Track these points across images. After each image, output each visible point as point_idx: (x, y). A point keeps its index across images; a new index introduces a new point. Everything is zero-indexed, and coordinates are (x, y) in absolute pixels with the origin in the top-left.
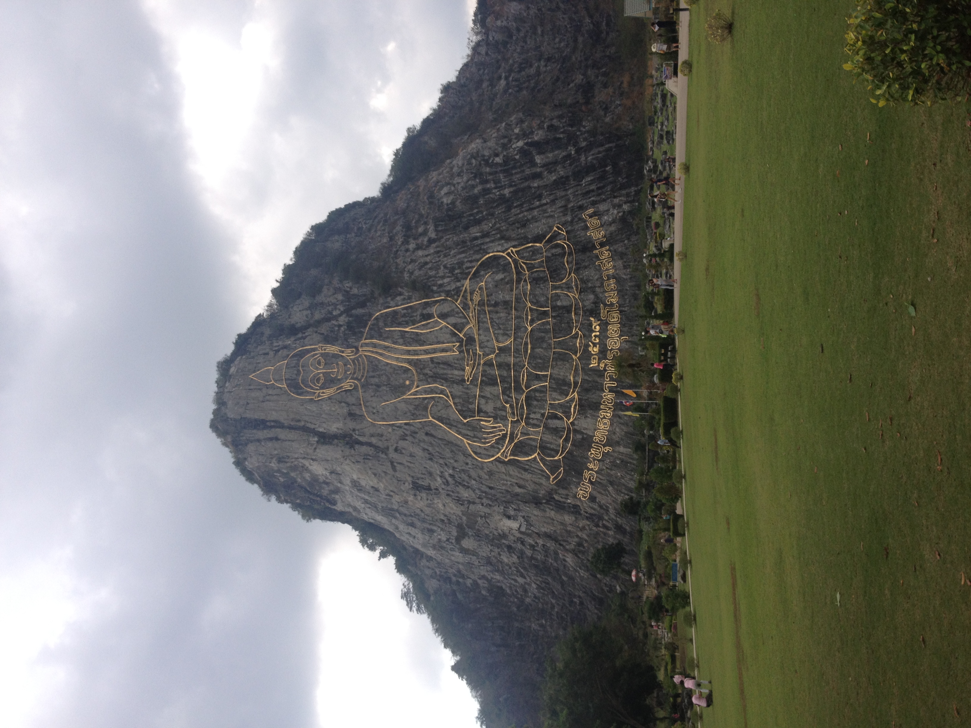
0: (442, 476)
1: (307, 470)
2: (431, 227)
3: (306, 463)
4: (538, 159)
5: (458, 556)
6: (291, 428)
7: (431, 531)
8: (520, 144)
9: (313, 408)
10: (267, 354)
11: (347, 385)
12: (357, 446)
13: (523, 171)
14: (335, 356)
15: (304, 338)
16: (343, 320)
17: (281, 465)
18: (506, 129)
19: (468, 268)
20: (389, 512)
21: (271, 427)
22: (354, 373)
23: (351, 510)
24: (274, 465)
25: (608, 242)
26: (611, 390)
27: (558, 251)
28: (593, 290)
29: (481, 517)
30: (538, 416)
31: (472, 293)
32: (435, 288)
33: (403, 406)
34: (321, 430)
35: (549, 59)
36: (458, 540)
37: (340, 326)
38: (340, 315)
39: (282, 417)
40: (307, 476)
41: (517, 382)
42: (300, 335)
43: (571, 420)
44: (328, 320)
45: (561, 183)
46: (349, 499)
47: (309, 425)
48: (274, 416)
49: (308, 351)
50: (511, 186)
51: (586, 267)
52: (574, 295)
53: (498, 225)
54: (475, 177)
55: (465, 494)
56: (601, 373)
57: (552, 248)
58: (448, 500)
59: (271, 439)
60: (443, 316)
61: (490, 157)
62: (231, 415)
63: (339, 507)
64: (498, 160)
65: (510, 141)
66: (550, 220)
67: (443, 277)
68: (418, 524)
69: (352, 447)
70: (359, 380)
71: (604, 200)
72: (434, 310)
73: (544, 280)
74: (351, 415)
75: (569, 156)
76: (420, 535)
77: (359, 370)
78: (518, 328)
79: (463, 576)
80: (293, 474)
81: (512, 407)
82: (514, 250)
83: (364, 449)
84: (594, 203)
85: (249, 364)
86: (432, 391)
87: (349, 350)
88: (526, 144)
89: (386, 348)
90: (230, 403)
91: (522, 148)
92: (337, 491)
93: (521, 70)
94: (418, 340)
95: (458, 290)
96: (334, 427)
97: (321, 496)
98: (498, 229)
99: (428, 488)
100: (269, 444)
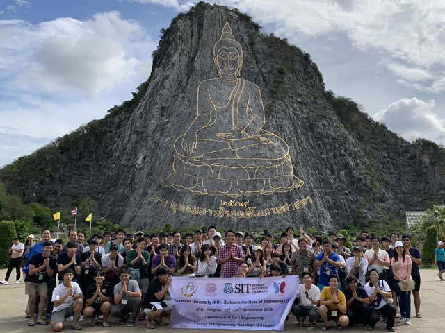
0: (168, 122)
1: (176, 51)
2: (305, 116)
3: (179, 51)
4: (342, 173)
6: (198, 42)
7: (141, 118)
8: (351, 163)
9: (209, 54)
10: (239, 31)
11: (220, 71)
12: (186, 77)
13: (336, 165)
14: (236, 66)
15: (247, 50)
16: (256, 70)
17: (178, 38)
18: (360, 156)
19: (281, 134)
20: (152, 95)
21: (199, 32)
22: (227, 76)
23: (155, 76)
24: (179, 34)
25: (292, 211)
26: (208, 213)
27: (288, 184)
28: (265, 202)
29: (146, 144)
30: (195, 173)
32: (270, 117)
33: (206, 100)
34: (196, 58)
37: (253, 68)
38: (259, 68)
39: (204, 38)
40: (172, 52)
41: (215, 161)
42: (249, 47)
43: (192, 191)
44: (257, 62)
46: (160, 74)
47: (199, 52)
48: (205, 34)
49: (240, 51)
50: (327, 158)
51: (278, 198)
52: (262, 192)
53: (305, 151)
54: (333, 139)
55: (158, 135)
56: (217, 207)
57: (290, 179)
58: (155, 126)
59: (192, 32)
60: (254, 122)
61: (345, 147)
62: (206, 12)
64: (343, 151)
65: (353, 158)
66: (306, 179)
67: (276, 122)
68: (145, 111)
69: (186, 75)
70: (222, 78)
72: (258, 116)
73: (272, 176)
74: (204, 74)
75: (344, 190)
77: (228, 78)
78: (245, 161)
80: (173, 44)
81: (201, 158)
82: (290, 159)
83: (185, 81)
84: (315, 202)
85: (234, 22)
86: (213, 116)
87: (239, 73)
88: (351, 166)
89: (239, 91)
90: (212, 11)
91: (349, 164)
92: (164, 68)
93: (393, 164)
94: (242, 108)
95: (268, 129)
96: (197, 65)
97: (162, 59)
98: (303, 151)
99: (162, 115)
100: (190, 31)
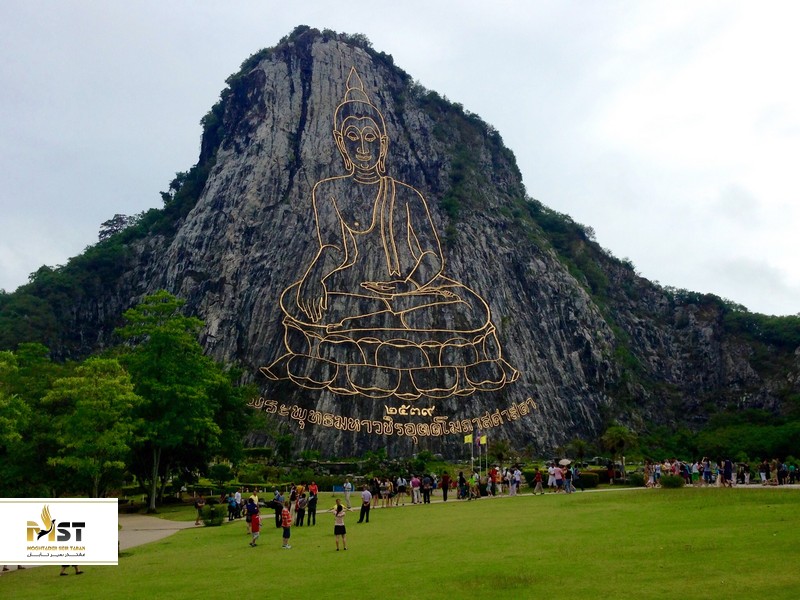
0: (262, 258)
1: (260, 122)
2: (507, 250)
3: (269, 121)
4: (575, 355)
5: (172, 274)
6: (304, 106)
7: (199, 246)
8: (588, 337)
9: (325, 129)
10: (376, 85)
11: (349, 162)
12: (288, 172)
13: (563, 340)
14: (377, 153)
15: (393, 121)
16: (413, 161)
17: (265, 96)
18: (599, 323)
19: (473, 284)
20: (218, 204)
21: (304, 87)
22: (362, 171)
23: (218, 165)
24: (267, 88)
25: (509, 423)
27: (496, 375)
28: (462, 408)
29: (220, 297)
30: (332, 355)
31: (450, 289)
32: (451, 253)
33: (332, 219)
34: (303, 136)
35: (660, 364)
36: (192, 273)
37: (407, 158)
38: (417, 158)
39: (315, 98)
40: (254, 121)
41: (366, 333)
42: (395, 118)
43: (330, 388)
44: (412, 146)
45: (555, 376)
46: (231, 163)
47: (308, 124)
48: (315, 88)
49: (380, 125)
50: (549, 328)
51: (483, 402)
52: (456, 390)
53: (514, 315)
54: (554, 293)
55: (244, 282)
56: (379, 417)
57: (498, 368)
58: (237, 263)
59: (292, 86)
60: (425, 261)
61: (574, 307)
62: (315, 46)
63: (221, 152)
64: (572, 315)
65: (589, 327)
66: (522, 367)
67: (462, 261)
68: (208, 232)
69: (287, 168)
70: (355, 176)
71: (545, 419)
72: (430, 251)
73: (468, 361)
74: (319, 168)
75: (580, 384)
76: (194, 234)
77: (364, 176)
78: (420, 334)
79: (149, 278)
80: (256, 107)
81: (340, 328)
82: (494, 331)
83: (286, 180)
84: (541, 408)
85: (365, 67)
86: (351, 249)
87: (383, 166)
88: (588, 342)
89: (388, 202)
90: (327, 46)
91: (584, 338)
92: (239, 151)
93: (649, 337)
94: (400, 235)
95: (452, 276)
96: (307, 149)
98: (511, 316)
99: (249, 244)
100: (287, 84)
